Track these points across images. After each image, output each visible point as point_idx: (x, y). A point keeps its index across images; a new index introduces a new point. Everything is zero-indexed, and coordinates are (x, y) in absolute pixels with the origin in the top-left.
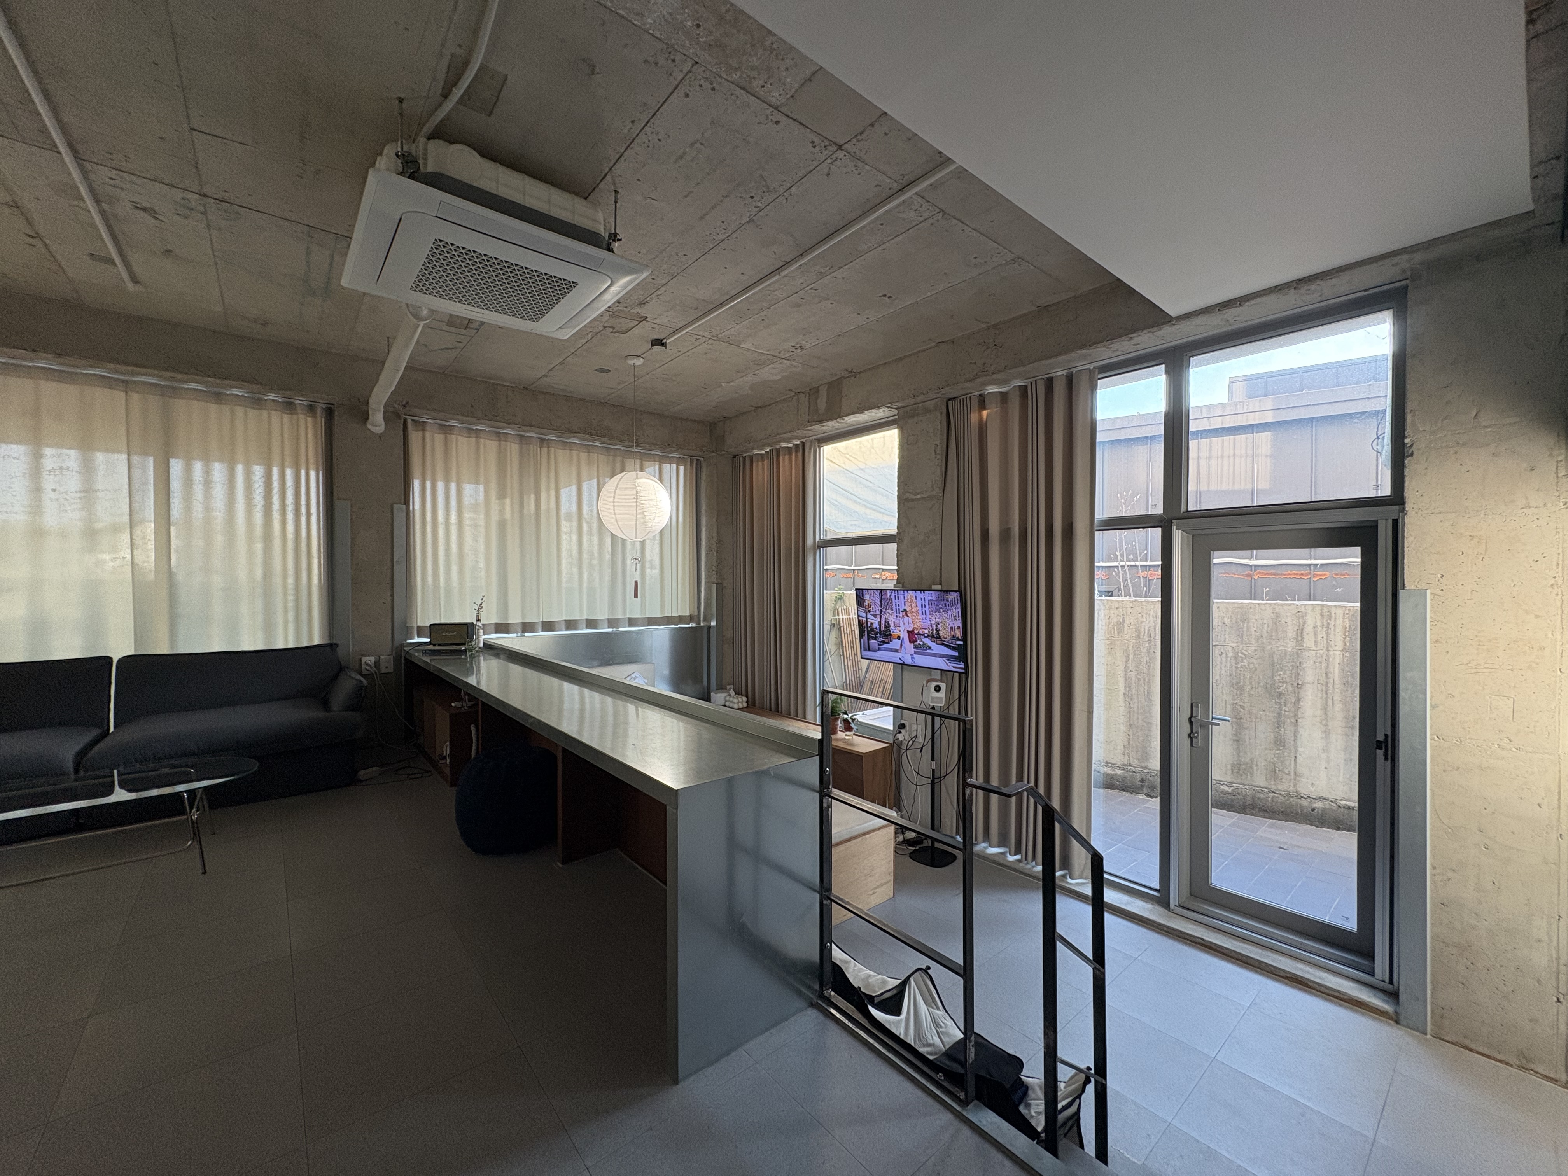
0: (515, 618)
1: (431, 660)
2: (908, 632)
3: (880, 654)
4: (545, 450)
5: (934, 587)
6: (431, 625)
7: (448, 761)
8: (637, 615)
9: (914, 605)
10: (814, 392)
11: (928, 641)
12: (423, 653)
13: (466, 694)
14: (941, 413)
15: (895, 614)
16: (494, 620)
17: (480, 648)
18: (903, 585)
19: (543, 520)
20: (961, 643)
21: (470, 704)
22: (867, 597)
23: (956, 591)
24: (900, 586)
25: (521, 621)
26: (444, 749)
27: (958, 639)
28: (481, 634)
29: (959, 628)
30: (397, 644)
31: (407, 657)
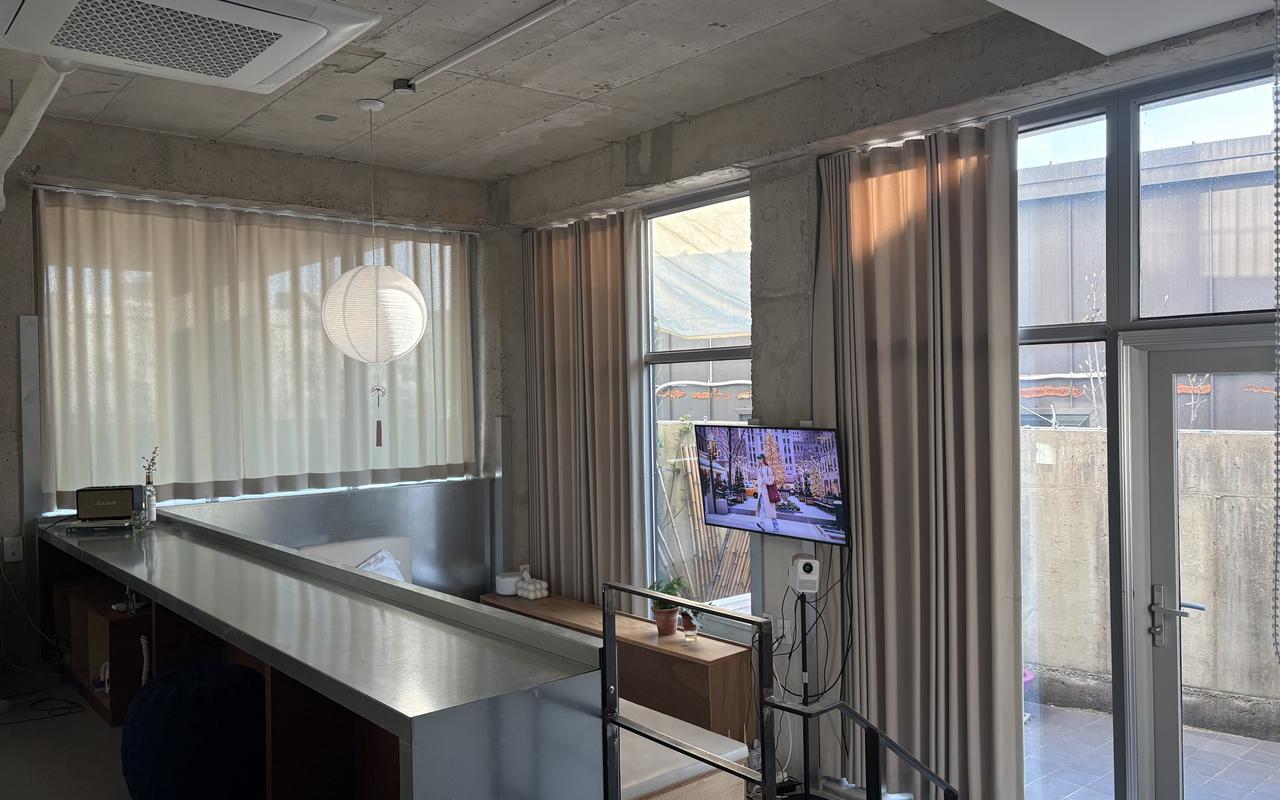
0: (203, 476)
1: (79, 543)
2: (768, 486)
3: (732, 519)
4: (243, 228)
5: (803, 423)
6: (78, 491)
7: (107, 689)
8: (384, 464)
9: (774, 449)
10: (633, 142)
11: (794, 500)
12: (67, 532)
13: (132, 592)
14: (809, 177)
15: (750, 462)
16: (171, 479)
17: (152, 522)
18: (761, 419)
19: (242, 329)
20: (840, 503)
21: (138, 606)
22: (710, 437)
23: (830, 430)
24: (757, 421)
25: (211, 479)
26: (102, 671)
27: (836, 498)
28: (154, 502)
29: (836, 481)
30: (26, 520)
31: (44, 538)
